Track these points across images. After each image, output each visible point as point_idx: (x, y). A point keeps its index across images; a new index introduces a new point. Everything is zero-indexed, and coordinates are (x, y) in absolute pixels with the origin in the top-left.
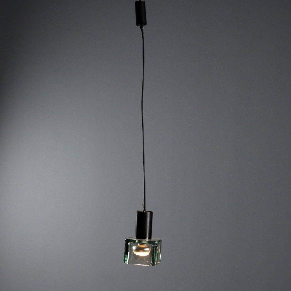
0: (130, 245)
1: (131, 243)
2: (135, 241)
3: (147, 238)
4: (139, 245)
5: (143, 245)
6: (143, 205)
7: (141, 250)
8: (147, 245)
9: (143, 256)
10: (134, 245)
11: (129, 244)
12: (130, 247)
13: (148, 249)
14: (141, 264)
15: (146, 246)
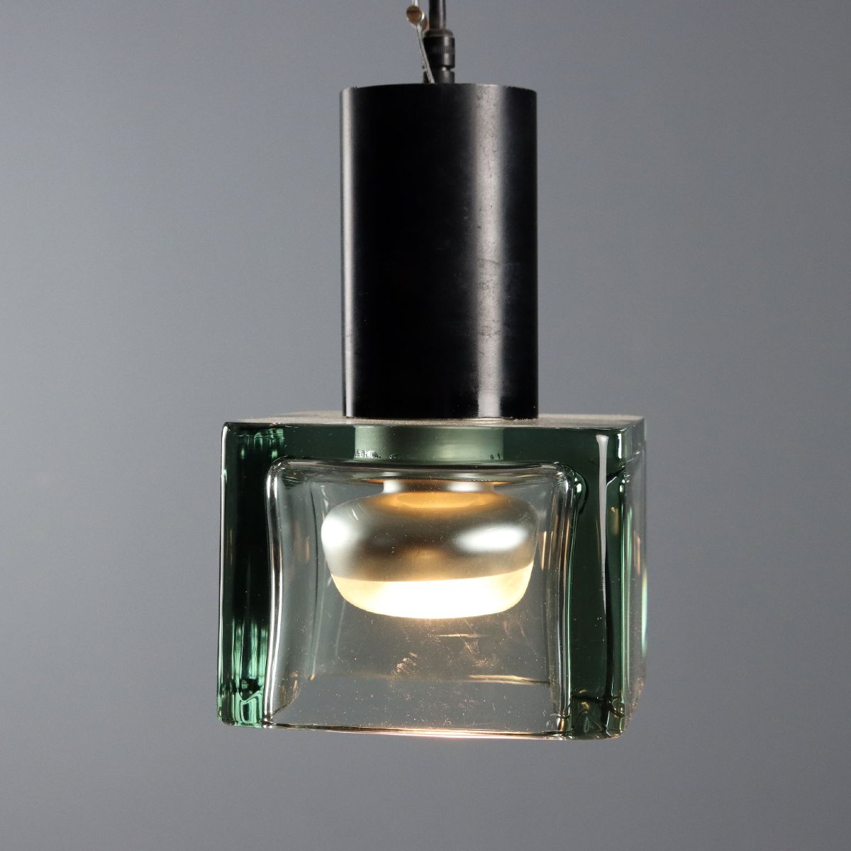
0: (281, 509)
1: (302, 475)
2: (345, 436)
3: (489, 402)
4: (390, 487)
5: (440, 488)
6: (413, 12)
7: (426, 556)
8: (485, 490)
9: (458, 625)
10: (339, 501)
11: (273, 485)
12: (284, 528)
13: (505, 538)
14: (438, 724)
15: (483, 501)
